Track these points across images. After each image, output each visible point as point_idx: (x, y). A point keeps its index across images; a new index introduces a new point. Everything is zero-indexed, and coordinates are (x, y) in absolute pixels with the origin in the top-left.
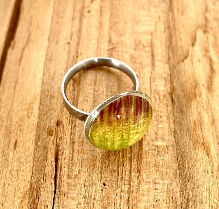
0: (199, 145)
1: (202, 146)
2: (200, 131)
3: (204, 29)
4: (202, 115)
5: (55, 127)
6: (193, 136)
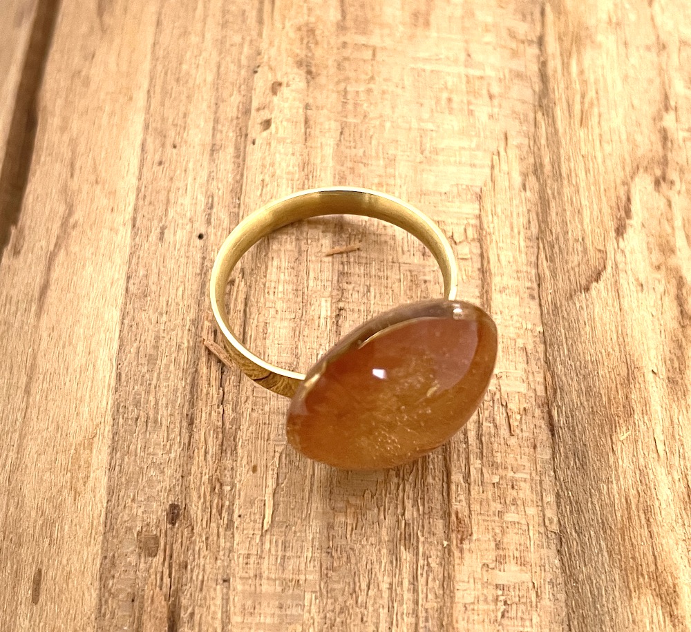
0: (641, 580)
1: (650, 586)
2: (645, 532)
3: (658, 173)
4: (652, 477)
5: (165, 525)
6: (622, 548)
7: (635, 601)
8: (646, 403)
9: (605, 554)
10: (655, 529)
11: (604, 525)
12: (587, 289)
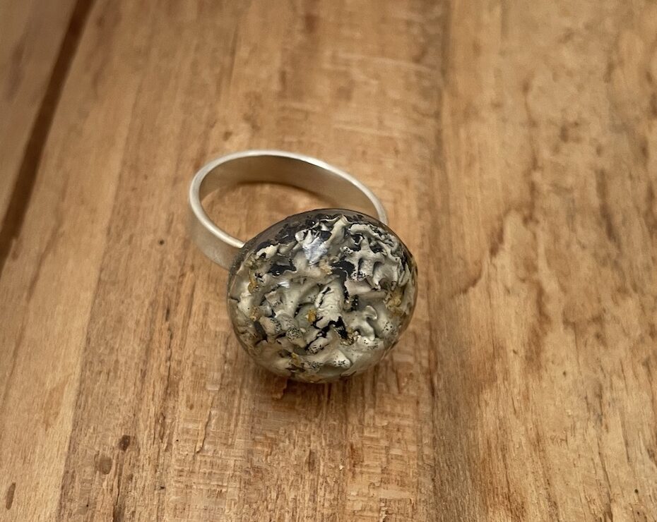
0: (496, 499)
1: (503, 503)
2: (501, 464)
3: (526, 212)
4: (508, 425)
5: (118, 451)
6: (483, 477)
7: (491, 514)
8: (506, 372)
9: (469, 480)
10: (508, 462)
11: (469, 460)
12: (465, 291)
